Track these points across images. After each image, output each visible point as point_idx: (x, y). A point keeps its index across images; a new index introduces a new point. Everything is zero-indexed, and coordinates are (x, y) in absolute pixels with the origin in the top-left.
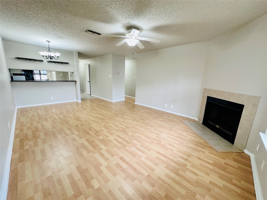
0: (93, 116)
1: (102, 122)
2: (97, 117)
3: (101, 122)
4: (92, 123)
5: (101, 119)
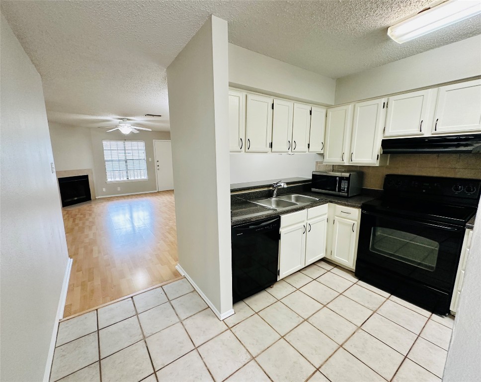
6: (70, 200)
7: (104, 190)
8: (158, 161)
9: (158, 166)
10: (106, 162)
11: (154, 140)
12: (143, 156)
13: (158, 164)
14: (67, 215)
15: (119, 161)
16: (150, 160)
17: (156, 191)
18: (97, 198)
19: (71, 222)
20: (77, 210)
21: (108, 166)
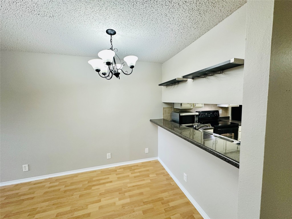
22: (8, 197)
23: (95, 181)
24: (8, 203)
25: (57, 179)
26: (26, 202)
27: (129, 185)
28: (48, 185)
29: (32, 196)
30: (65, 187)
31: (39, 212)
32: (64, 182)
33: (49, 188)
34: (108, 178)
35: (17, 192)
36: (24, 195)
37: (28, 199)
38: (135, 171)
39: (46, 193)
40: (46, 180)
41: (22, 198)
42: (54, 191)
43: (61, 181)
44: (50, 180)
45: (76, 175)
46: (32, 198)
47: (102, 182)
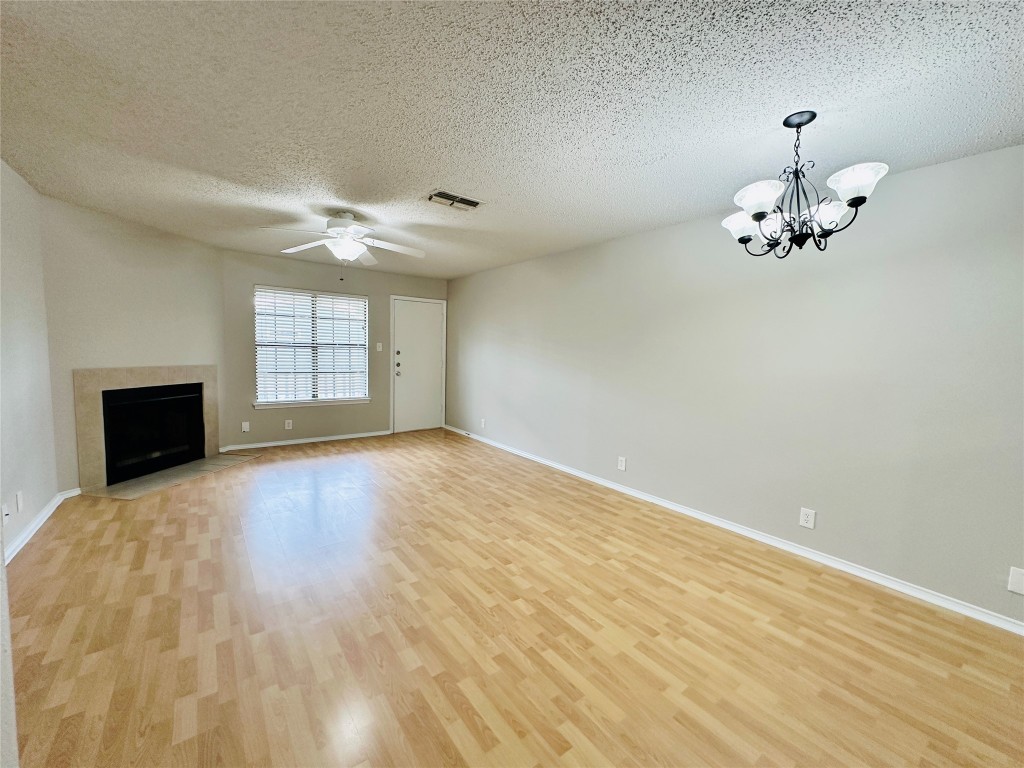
0: (466, 543)
1: (428, 512)
2: (447, 536)
3: (432, 514)
4: (463, 511)
5: (429, 525)
6: (134, 461)
7: (246, 426)
8: (398, 353)
9: (398, 365)
10: (259, 348)
11: (393, 297)
12: (361, 336)
13: (398, 358)
14: (117, 525)
15: (296, 346)
16: (379, 347)
17: (388, 433)
18: (222, 450)
19: (126, 568)
20: (158, 499)
21: (264, 358)
22: (592, 497)
23: (735, 556)
24: (589, 503)
25: (664, 512)
26: (605, 514)
27: (830, 622)
28: (645, 510)
29: (616, 512)
30: (669, 529)
31: (614, 535)
32: (673, 521)
33: (644, 515)
34: (778, 572)
35: (603, 496)
36: (608, 504)
37: (610, 512)
38: (900, 616)
39: (636, 519)
40: (645, 503)
41: (605, 507)
42: (648, 524)
43: (668, 517)
44: (652, 507)
45: (702, 524)
46: (616, 515)
47: (752, 567)
